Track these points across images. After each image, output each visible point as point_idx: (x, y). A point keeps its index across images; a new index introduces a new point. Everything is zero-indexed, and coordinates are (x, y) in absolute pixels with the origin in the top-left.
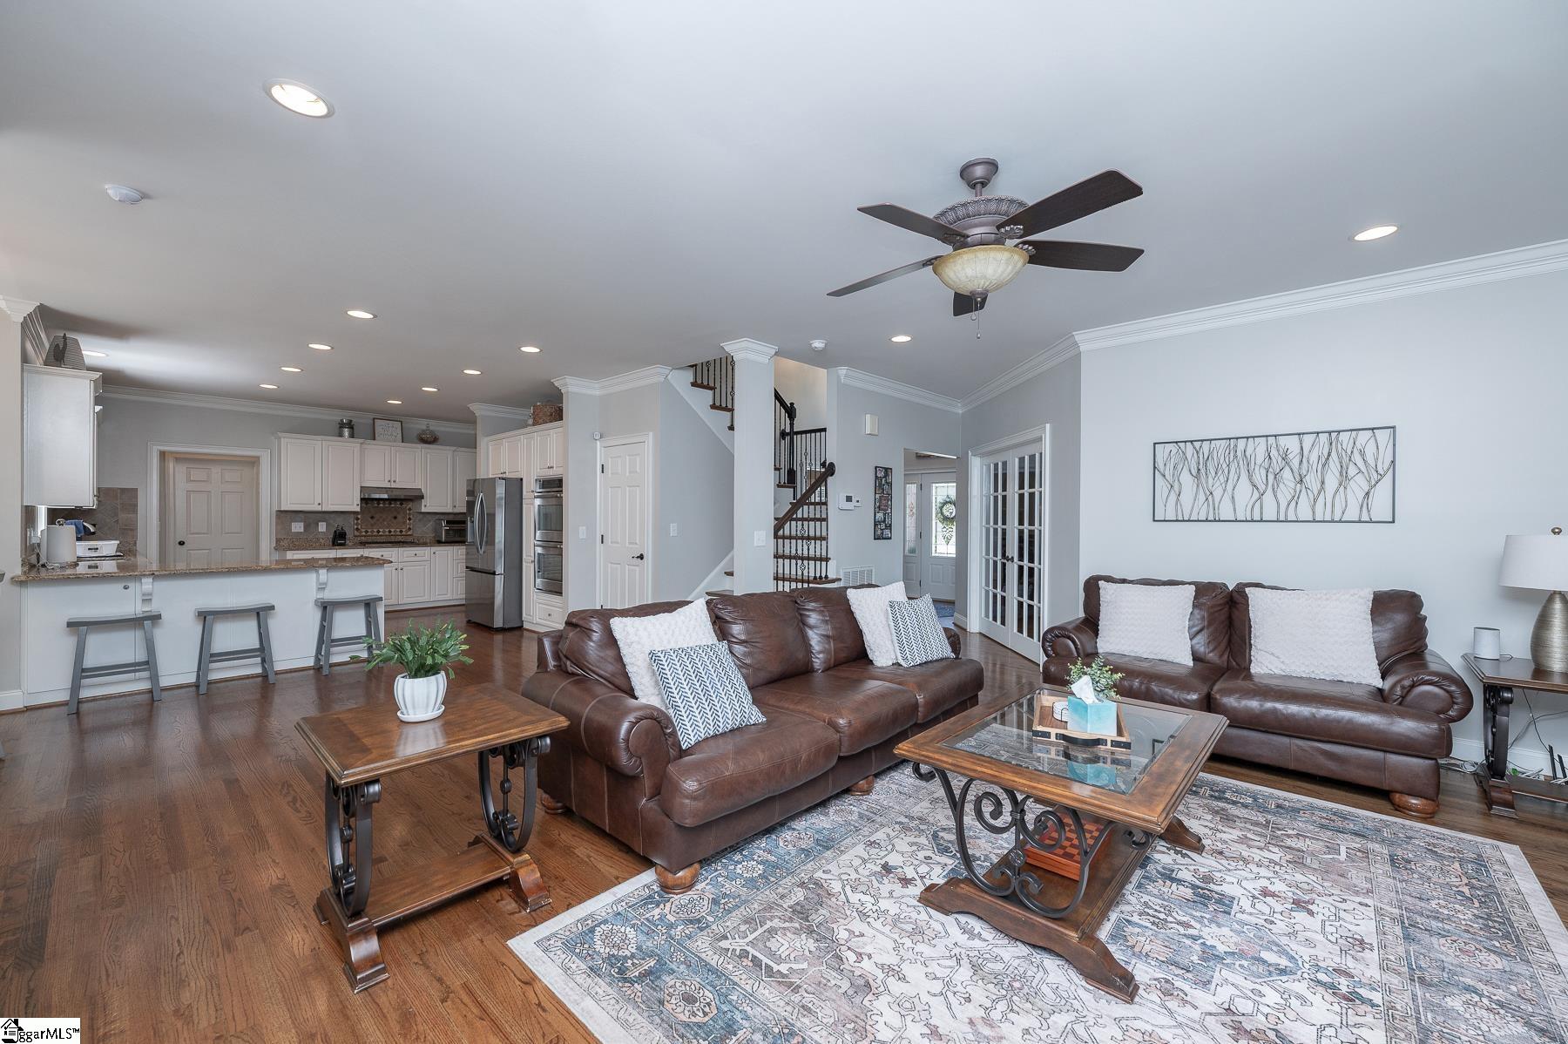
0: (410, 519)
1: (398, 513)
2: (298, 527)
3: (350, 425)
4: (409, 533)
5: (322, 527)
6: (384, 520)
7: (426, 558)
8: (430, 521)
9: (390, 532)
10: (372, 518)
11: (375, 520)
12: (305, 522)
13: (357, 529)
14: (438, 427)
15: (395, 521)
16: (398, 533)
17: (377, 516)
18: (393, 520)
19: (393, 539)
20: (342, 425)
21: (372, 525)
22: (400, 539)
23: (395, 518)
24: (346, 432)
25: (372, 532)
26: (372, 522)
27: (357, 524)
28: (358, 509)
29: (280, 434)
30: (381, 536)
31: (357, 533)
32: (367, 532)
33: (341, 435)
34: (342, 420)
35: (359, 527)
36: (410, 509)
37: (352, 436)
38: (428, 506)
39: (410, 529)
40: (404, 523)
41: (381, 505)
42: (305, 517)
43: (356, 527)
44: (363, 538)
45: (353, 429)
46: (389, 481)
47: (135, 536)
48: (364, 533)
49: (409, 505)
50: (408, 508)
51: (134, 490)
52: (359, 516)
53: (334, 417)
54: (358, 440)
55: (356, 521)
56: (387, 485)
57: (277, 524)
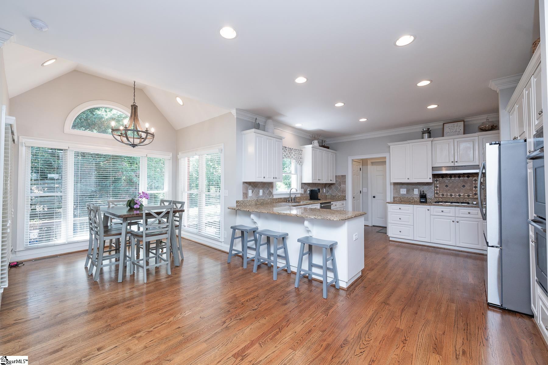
0: (476, 187)
1: (466, 183)
2: (403, 191)
5: (416, 191)
6: (455, 188)
9: (460, 195)
10: (447, 186)
11: (449, 187)
12: (406, 189)
13: (437, 193)
15: (464, 188)
16: (466, 197)
17: (450, 185)
18: (462, 187)
19: (461, 201)
20: (423, 133)
21: (447, 191)
22: (467, 200)
23: (464, 186)
24: (426, 135)
25: (447, 195)
26: (447, 188)
27: (437, 190)
28: (431, 181)
29: (389, 144)
30: (453, 198)
31: (436, 196)
32: (443, 195)
33: (423, 138)
34: (423, 129)
35: (438, 192)
37: (430, 137)
39: (476, 194)
40: (471, 190)
41: (453, 178)
42: (406, 186)
43: (436, 192)
44: (440, 199)
45: (430, 133)
46: (452, 162)
47: (345, 194)
48: (441, 196)
49: (474, 177)
50: (474, 179)
51: (345, 176)
52: (438, 185)
53: (419, 128)
54: (431, 139)
55: (436, 188)
56: (452, 165)
57: (394, 189)
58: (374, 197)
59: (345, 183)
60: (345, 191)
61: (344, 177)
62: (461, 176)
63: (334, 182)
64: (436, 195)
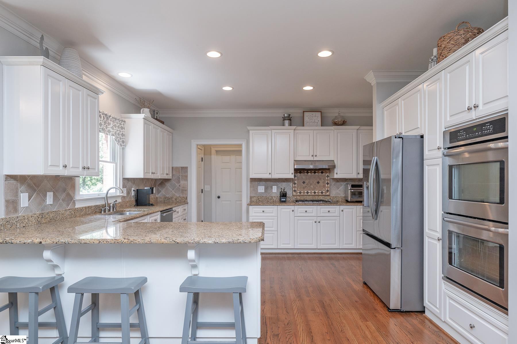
0: (328, 184)
1: (320, 179)
2: (261, 189)
3: (289, 118)
4: (327, 194)
5: (275, 189)
6: (311, 184)
7: (337, 214)
8: (341, 185)
9: (315, 193)
10: (304, 183)
11: (306, 184)
12: (265, 186)
13: (295, 191)
14: (347, 113)
15: (318, 185)
16: (320, 194)
17: (307, 182)
18: (317, 184)
19: (316, 198)
20: (284, 119)
21: (304, 188)
22: (321, 198)
23: (318, 183)
24: (287, 122)
25: (304, 193)
26: (304, 185)
27: (295, 187)
28: (292, 176)
29: (249, 128)
30: (310, 196)
31: (294, 194)
32: (300, 193)
33: (283, 125)
34: (284, 115)
35: (296, 189)
36: (328, 176)
37: (290, 125)
38: (338, 174)
39: (328, 191)
40: (324, 186)
41: (309, 174)
42: (264, 183)
43: (294, 189)
44: (298, 197)
45: (291, 120)
46: (312, 156)
47: (187, 194)
48: (299, 194)
49: (327, 173)
50: (326, 175)
51: (187, 168)
52: (296, 182)
53: (280, 113)
54: (294, 127)
55: (294, 185)
56: (311, 159)
57: (251, 187)
58: (219, 197)
59: (186, 178)
60: (186, 190)
61: (185, 169)
62: (316, 171)
63: (170, 177)
64: (294, 192)
